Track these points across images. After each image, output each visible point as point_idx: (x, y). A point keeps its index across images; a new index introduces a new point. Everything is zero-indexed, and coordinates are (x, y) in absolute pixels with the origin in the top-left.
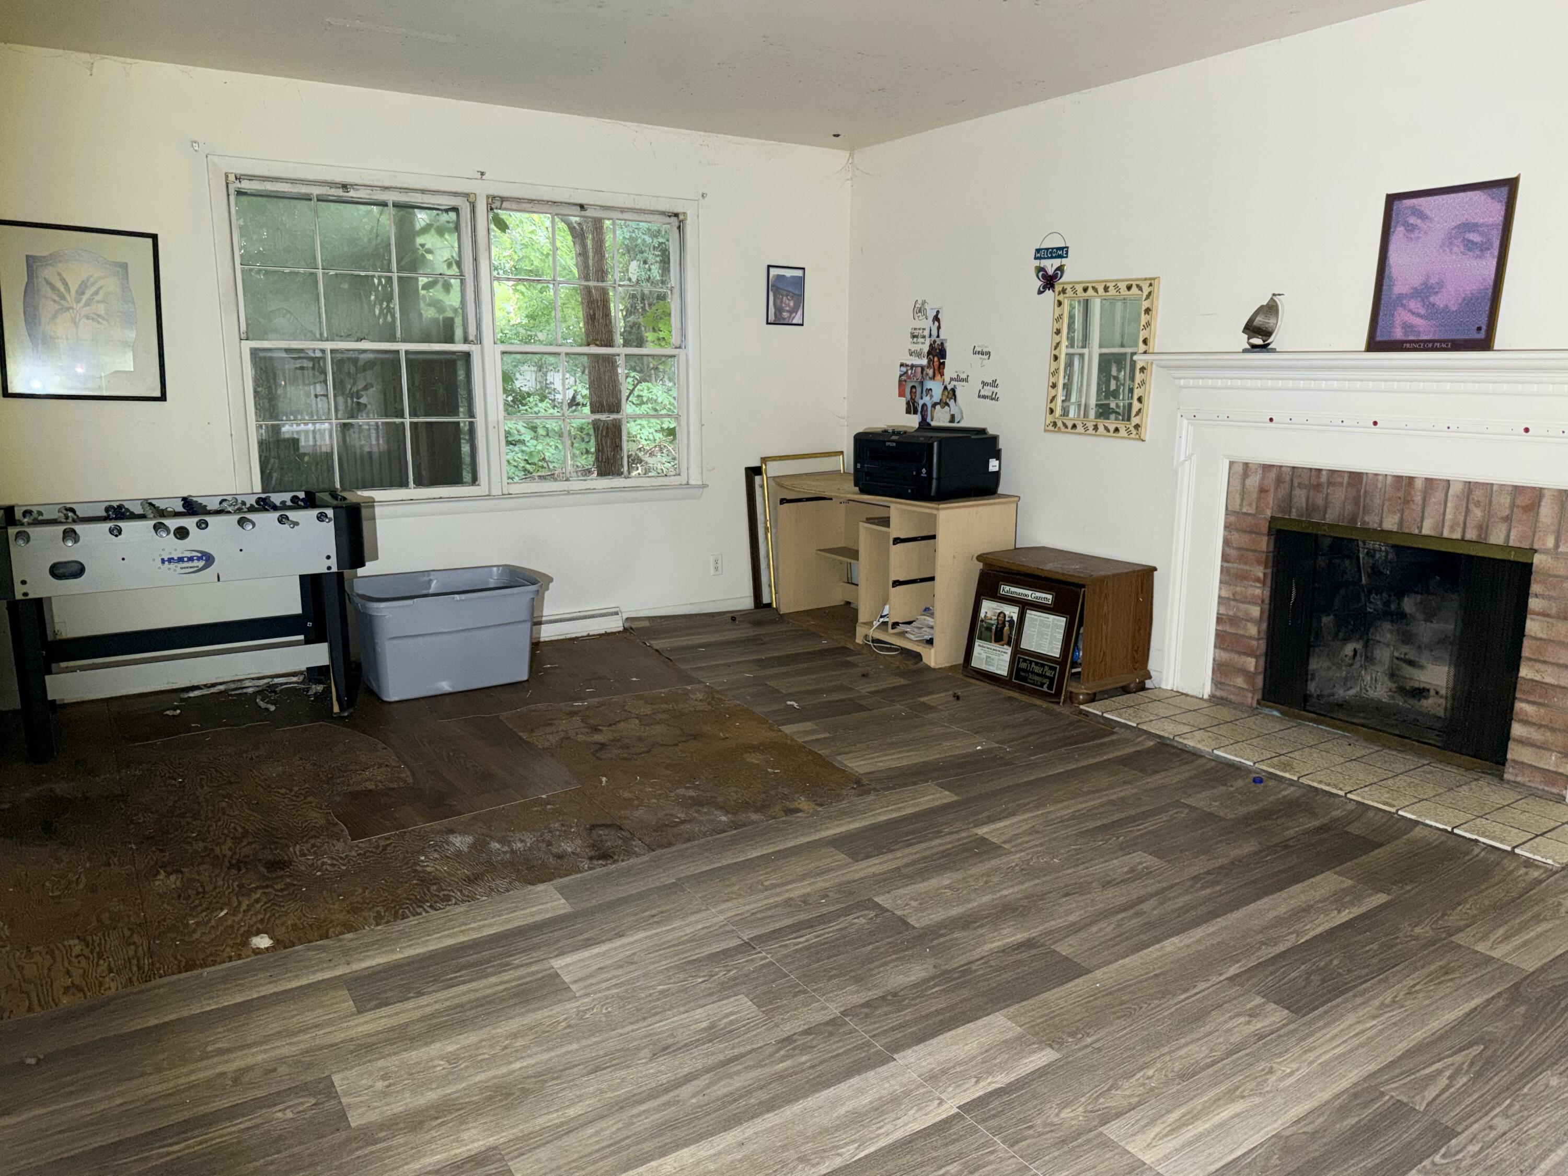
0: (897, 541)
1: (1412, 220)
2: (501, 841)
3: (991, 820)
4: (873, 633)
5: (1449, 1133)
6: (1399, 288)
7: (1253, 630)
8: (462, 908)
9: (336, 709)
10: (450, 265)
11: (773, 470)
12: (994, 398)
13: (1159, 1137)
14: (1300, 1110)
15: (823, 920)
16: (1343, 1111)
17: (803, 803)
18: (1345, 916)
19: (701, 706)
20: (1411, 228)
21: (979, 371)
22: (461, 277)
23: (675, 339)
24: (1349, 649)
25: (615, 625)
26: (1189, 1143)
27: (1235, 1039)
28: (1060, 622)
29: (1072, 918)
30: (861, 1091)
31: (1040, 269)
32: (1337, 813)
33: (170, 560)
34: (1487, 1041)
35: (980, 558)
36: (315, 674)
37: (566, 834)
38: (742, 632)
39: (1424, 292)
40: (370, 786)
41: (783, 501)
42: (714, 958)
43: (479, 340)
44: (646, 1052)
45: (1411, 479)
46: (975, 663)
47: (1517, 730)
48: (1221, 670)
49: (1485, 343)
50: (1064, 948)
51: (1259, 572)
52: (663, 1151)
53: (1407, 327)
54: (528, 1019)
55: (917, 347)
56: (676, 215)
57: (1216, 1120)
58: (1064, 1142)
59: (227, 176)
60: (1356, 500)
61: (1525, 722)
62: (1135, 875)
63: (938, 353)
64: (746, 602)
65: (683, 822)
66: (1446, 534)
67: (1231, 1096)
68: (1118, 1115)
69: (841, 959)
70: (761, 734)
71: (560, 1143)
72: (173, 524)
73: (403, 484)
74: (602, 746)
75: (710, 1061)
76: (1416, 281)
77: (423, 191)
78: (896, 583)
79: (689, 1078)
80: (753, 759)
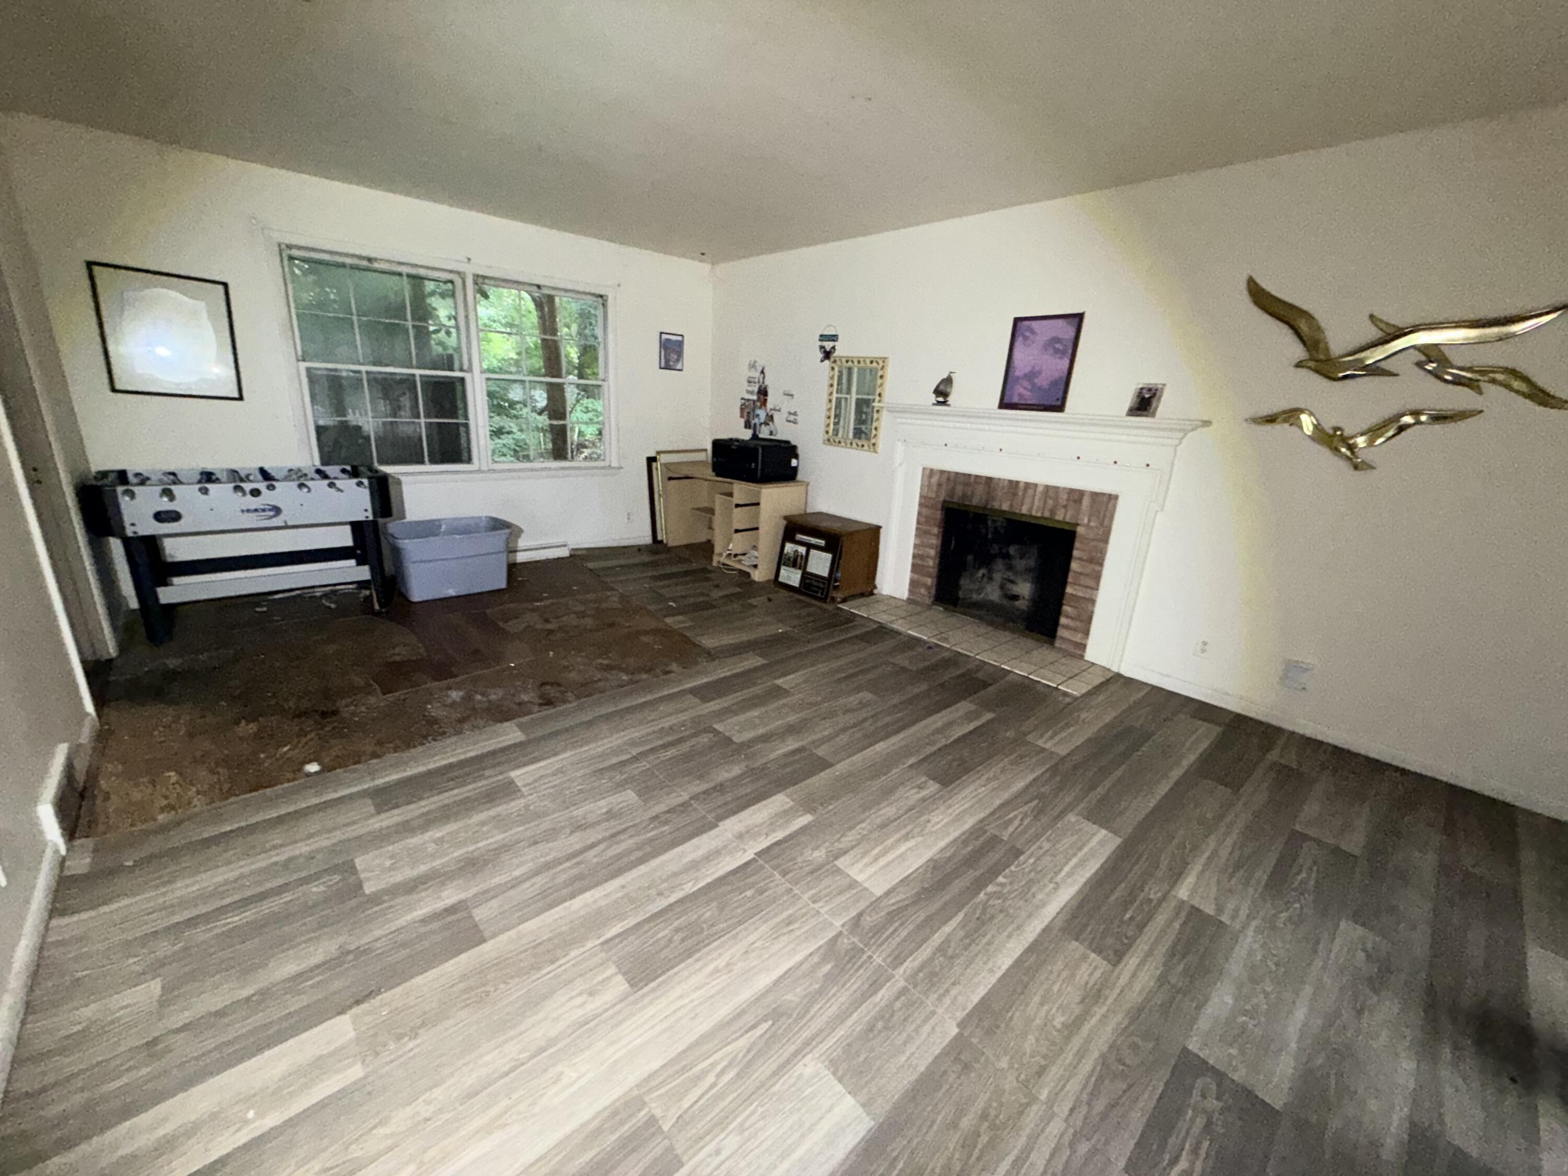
0: (737, 506)
1: (1027, 334)
2: (483, 694)
3: (784, 675)
4: (723, 560)
5: (1018, 853)
6: (1018, 373)
7: (931, 563)
8: (454, 739)
9: (377, 607)
10: (450, 319)
11: (663, 459)
12: (795, 422)
13: (867, 865)
14: (942, 844)
15: (680, 741)
16: (965, 843)
17: (674, 667)
18: (971, 726)
19: (616, 605)
20: (1026, 338)
21: (787, 406)
22: (457, 327)
23: (601, 375)
24: (981, 572)
25: (564, 553)
26: (884, 867)
27: (911, 802)
28: (828, 557)
29: (826, 733)
30: (698, 847)
31: (822, 347)
32: (970, 666)
33: (248, 511)
34: (1040, 797)
35: (785, 518)
36: (362, 585)
37: (525, 690)
38: (646, 558)
39: (1031, 376)
40: (398, 658)
41: (670, 479)
42: (612, 767)
43: (470, 370)
44: (568, 831)
45: (1018, 482)
46: (781, 579)
47: (1063, 620)
48: (913, 584)
49: (1060, 408)
50: (821, 752)
51: (935, 530)
52: (572, 896)
53: (1021, 395)
54: (492, 812)
55: (750, 389)
56: (601, 296)
57: (898, 852)
58: (812, 872)
59: (279, 245)
60: (989, 493)
61: (1067, 617)
62: (862, 705)
63: (763, 393)
64: (648, 540)
65: (600, 680)
66: (1034, 513)
67: (906, 837)
68: (845, 853)
69: (692, 764)
70: (652, 624)
71: (506, 895)
72: (248, 487)
73: (422, 462)
74: (551, 632)
75: (607, 834)
76: (1028, 369)
77: (427, 268)
78: (737, 531)
79: (592, 846)
80: (645, 639)
